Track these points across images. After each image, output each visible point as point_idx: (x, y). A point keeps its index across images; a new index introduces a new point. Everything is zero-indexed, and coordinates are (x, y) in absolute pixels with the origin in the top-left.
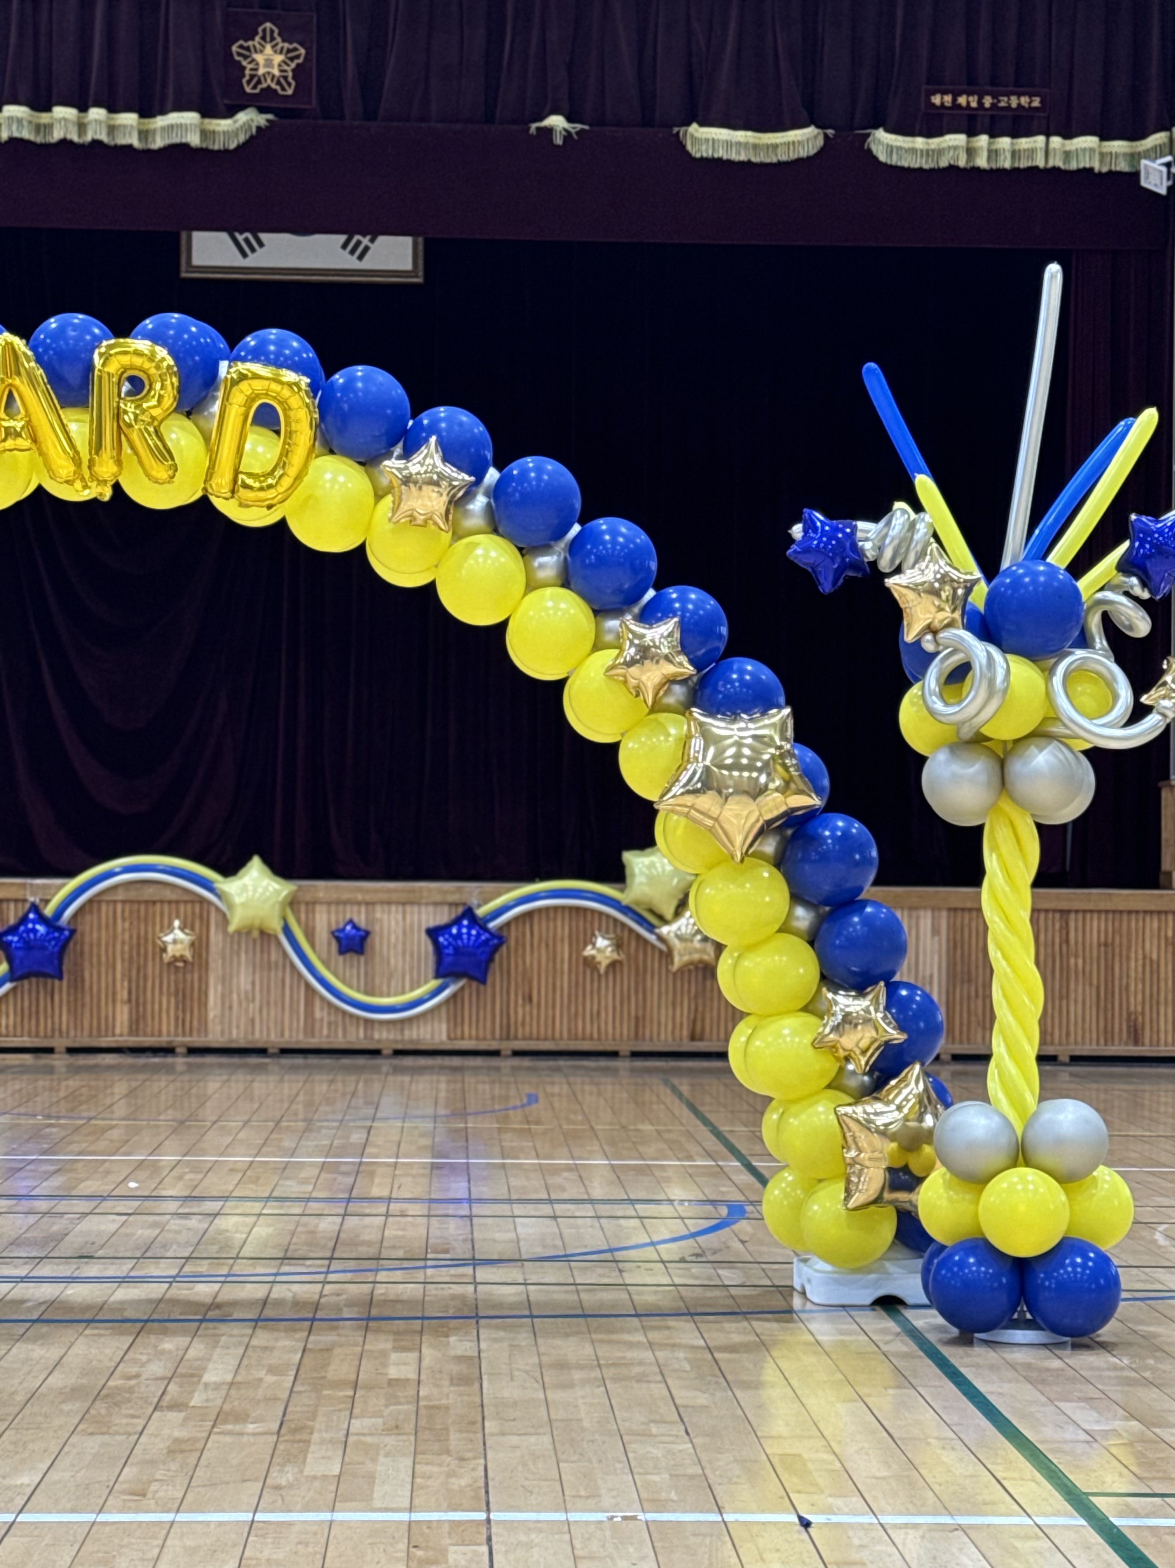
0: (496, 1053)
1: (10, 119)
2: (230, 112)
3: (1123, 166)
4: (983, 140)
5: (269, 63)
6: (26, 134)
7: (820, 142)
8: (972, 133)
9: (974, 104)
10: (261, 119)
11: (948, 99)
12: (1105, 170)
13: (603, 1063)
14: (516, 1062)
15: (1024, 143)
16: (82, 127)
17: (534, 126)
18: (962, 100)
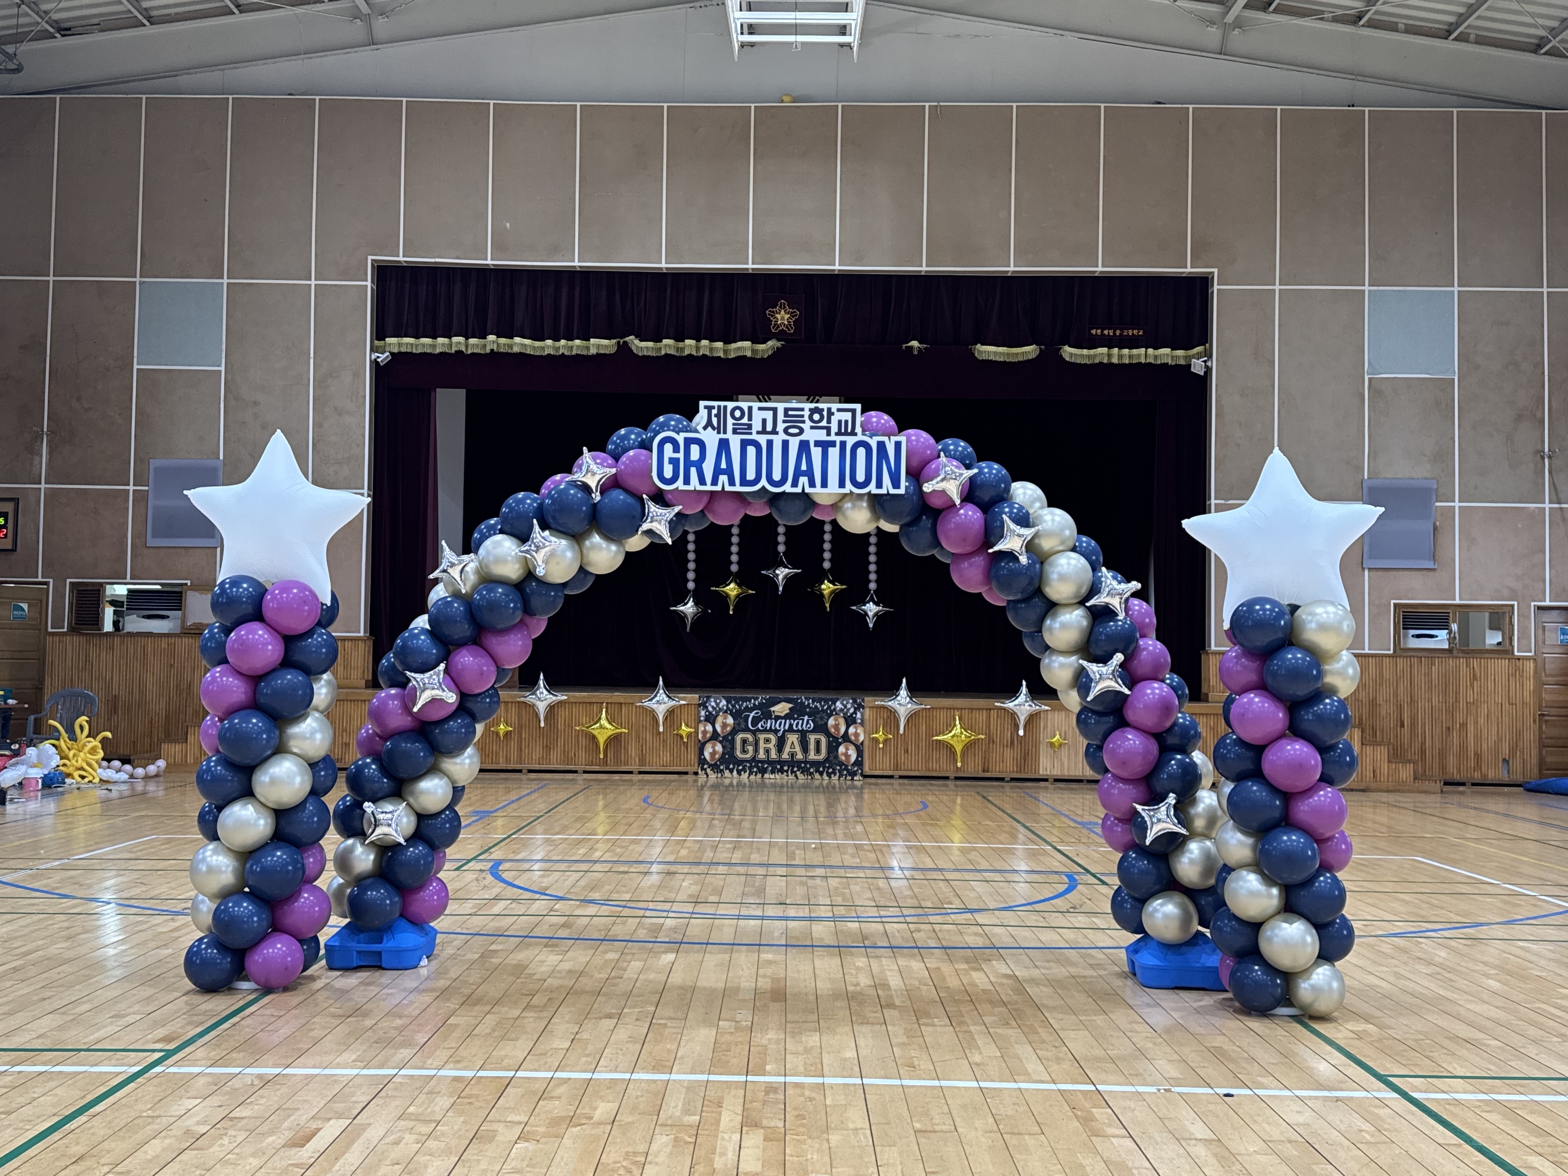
0: (891, 777)
1: (666, 345)
2: (764, 342)
3: (1182, 362)
4: (1116, 350)
5: (783, 318)
6: (672, 352)
7: (1038, 352)
8: (1110, 347)
9: (1111, 334)
10: (779, 344)
11: (1099, 331)
12: (1174, 363)
13: (941, 782)
14: (901, 781)
15: (1135, 351)
16: (698, 348)
17: (904, 346)
18: (1106, 332)
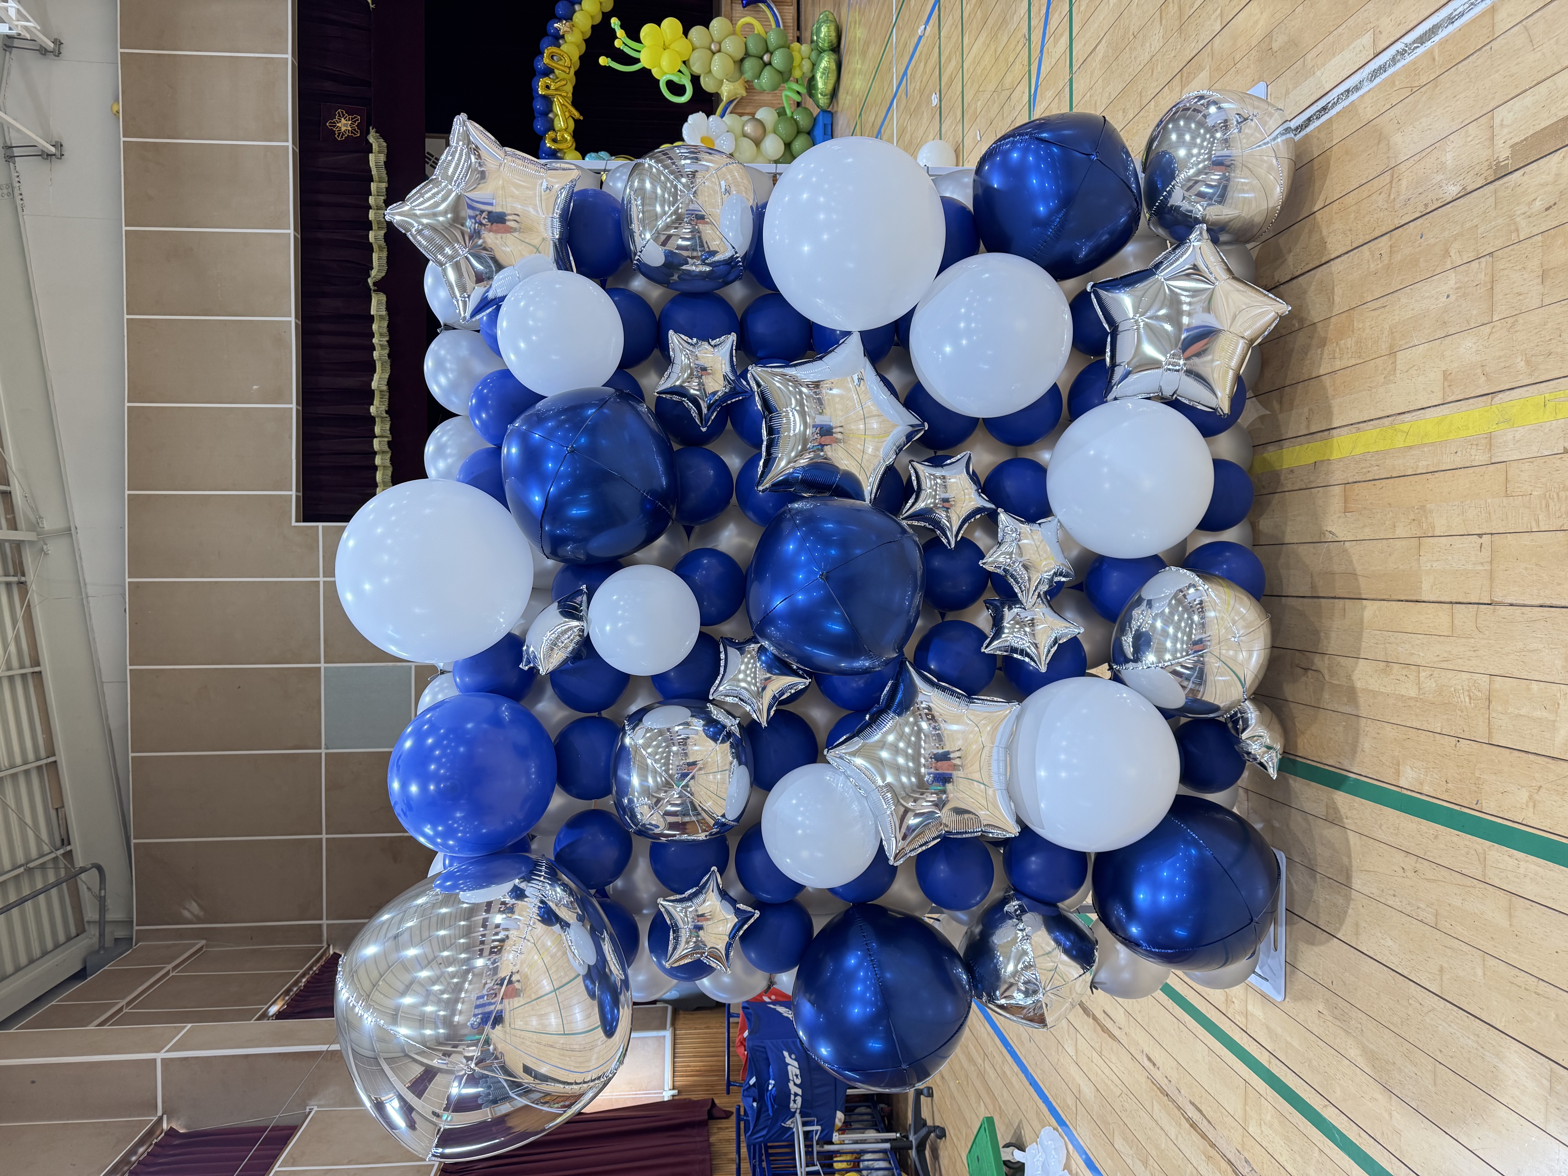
2: (369, 143)
5: (345, 125)
10: (372, 132)
17: (371, 6)
